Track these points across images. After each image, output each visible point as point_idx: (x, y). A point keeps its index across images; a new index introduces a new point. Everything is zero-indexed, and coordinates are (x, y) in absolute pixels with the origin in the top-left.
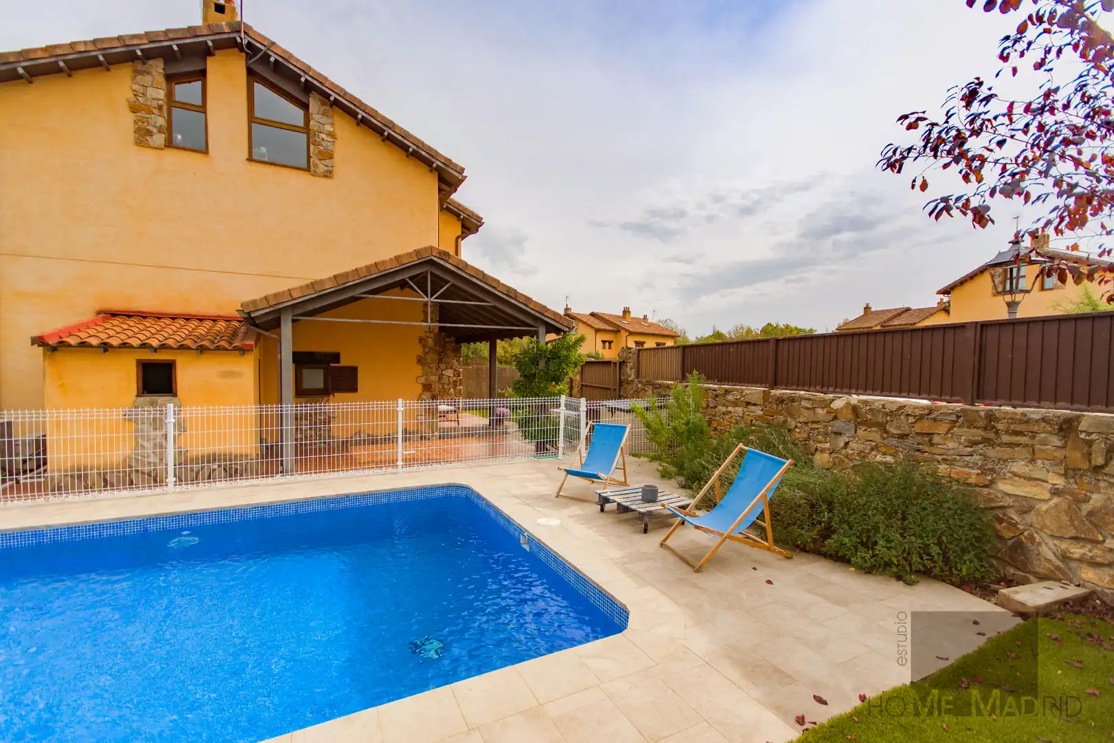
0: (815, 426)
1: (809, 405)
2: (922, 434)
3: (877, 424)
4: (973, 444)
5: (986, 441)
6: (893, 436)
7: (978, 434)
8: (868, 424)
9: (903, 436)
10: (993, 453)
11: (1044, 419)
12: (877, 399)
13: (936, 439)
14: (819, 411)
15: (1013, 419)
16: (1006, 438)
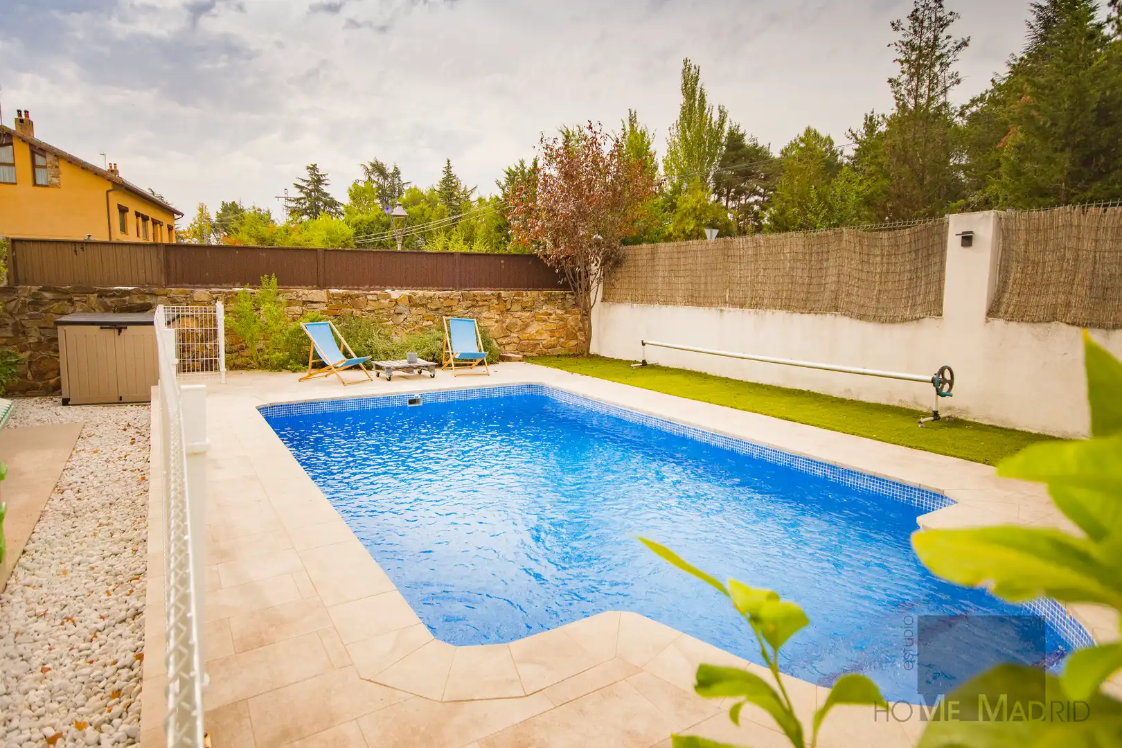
0: (381, 311)
1: (375, 298)
2: (448, 307)
3: (422, 305)
4: (468, 308)
5: (473, 306)
6: (432, 310)
7: (469, 303)
8: (416, 306)
9: (437, 309)
10: (476, 310)
11: (492, 294)
12: (420, 293)
13: (454, 309)
14: (382, 301)
15: (482, 296)
16: (481, 303)
